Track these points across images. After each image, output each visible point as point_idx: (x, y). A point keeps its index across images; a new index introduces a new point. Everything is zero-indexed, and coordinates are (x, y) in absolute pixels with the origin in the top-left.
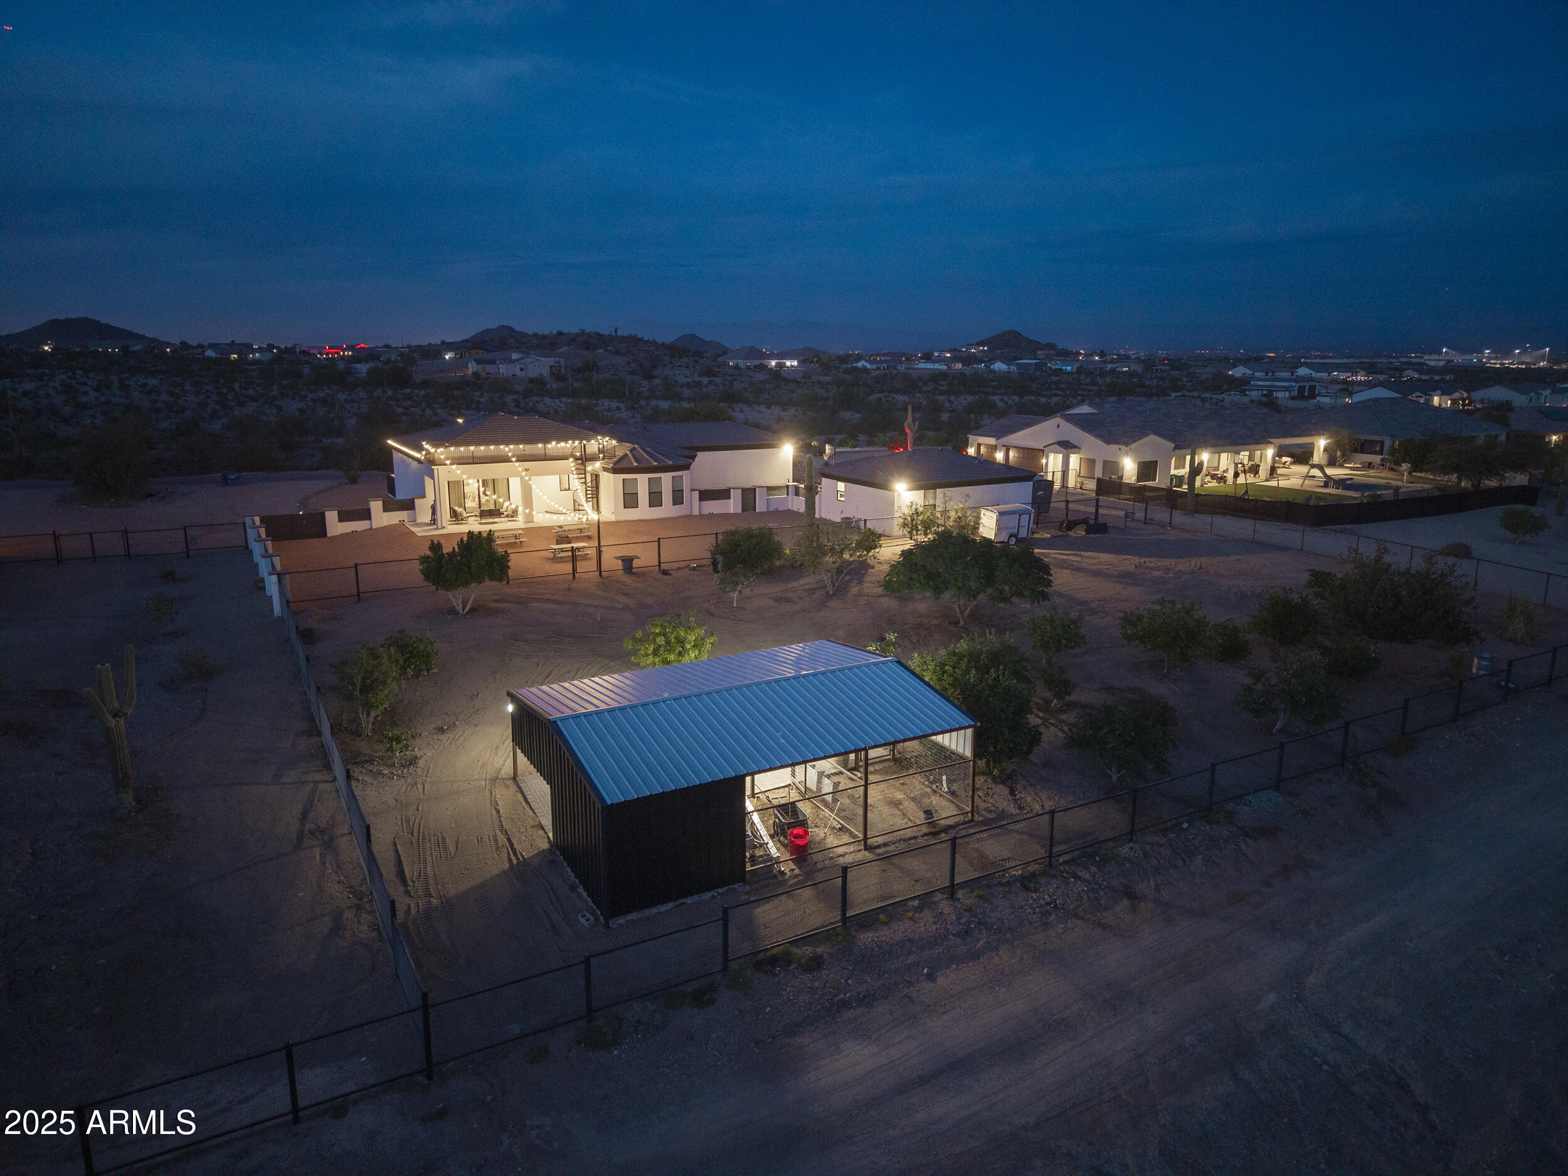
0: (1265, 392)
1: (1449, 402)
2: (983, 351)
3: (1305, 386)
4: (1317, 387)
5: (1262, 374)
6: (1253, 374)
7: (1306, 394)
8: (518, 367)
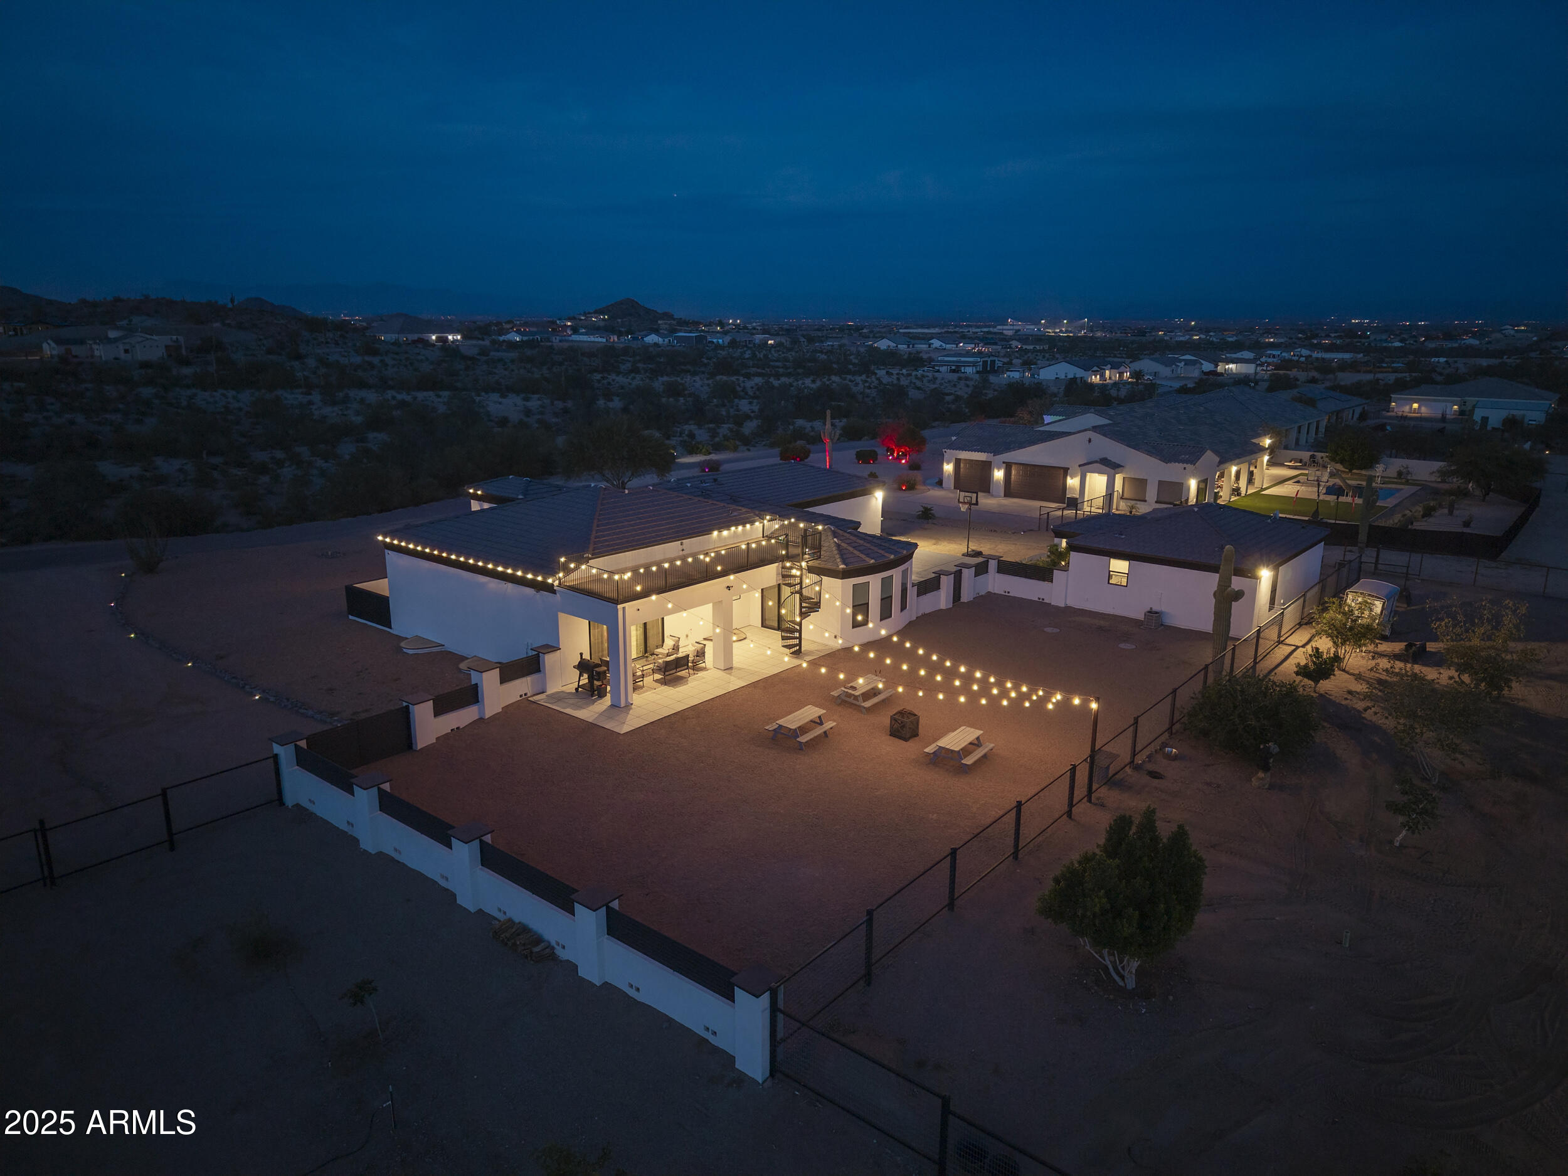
0: (953, 368)
1: (1118, 375)
2: (604, 320)
3: (987, 361)
4: (997, 362)
5: (904, 346)
6: (897, 346)
7: (989, 369)
8: (121, 347)
